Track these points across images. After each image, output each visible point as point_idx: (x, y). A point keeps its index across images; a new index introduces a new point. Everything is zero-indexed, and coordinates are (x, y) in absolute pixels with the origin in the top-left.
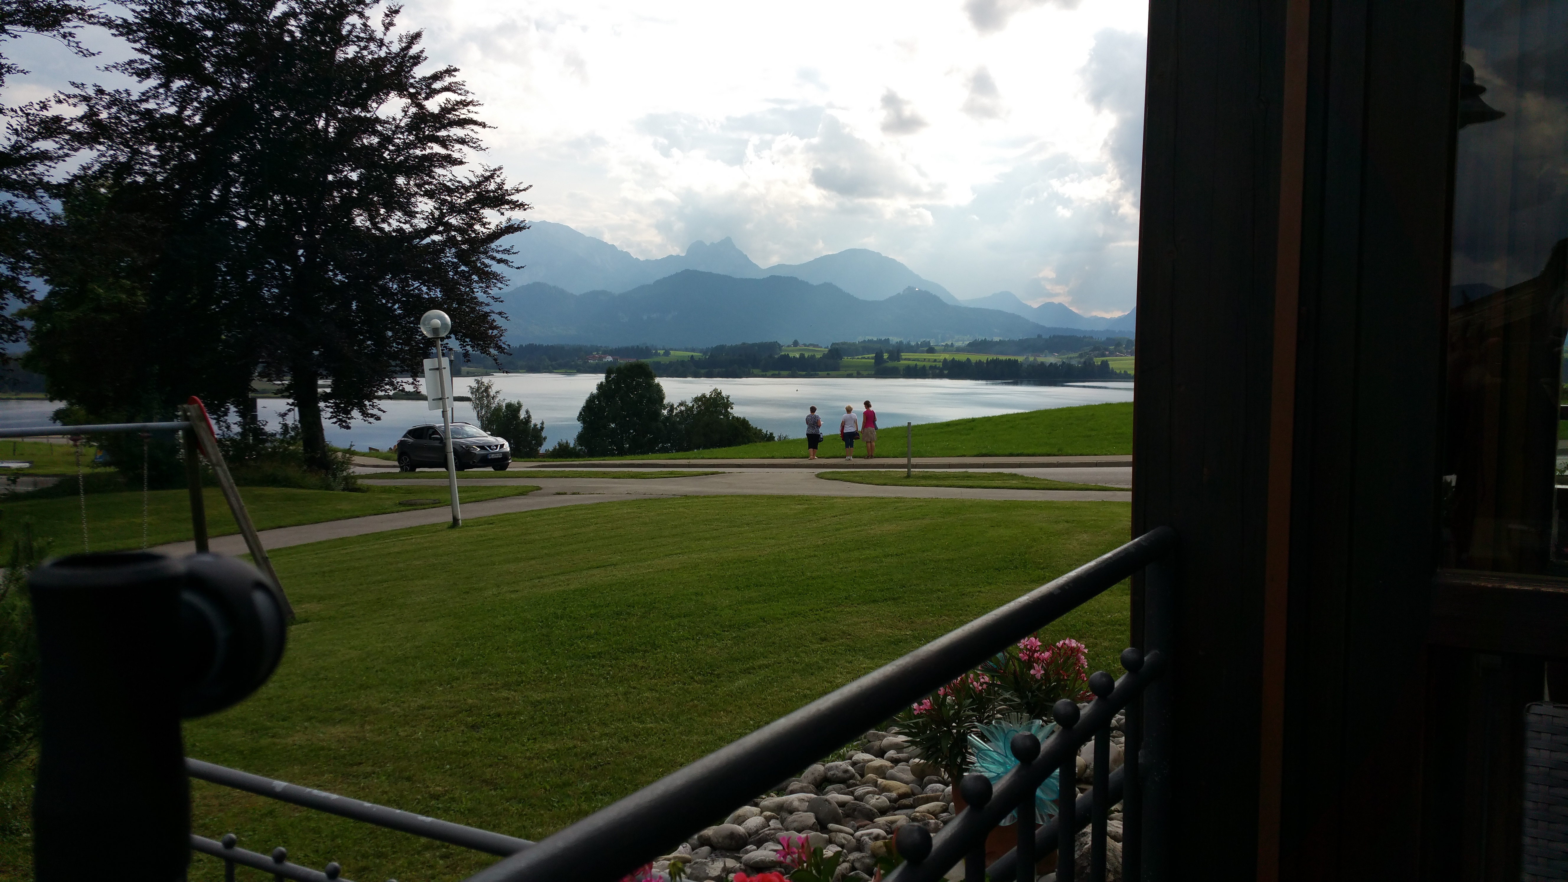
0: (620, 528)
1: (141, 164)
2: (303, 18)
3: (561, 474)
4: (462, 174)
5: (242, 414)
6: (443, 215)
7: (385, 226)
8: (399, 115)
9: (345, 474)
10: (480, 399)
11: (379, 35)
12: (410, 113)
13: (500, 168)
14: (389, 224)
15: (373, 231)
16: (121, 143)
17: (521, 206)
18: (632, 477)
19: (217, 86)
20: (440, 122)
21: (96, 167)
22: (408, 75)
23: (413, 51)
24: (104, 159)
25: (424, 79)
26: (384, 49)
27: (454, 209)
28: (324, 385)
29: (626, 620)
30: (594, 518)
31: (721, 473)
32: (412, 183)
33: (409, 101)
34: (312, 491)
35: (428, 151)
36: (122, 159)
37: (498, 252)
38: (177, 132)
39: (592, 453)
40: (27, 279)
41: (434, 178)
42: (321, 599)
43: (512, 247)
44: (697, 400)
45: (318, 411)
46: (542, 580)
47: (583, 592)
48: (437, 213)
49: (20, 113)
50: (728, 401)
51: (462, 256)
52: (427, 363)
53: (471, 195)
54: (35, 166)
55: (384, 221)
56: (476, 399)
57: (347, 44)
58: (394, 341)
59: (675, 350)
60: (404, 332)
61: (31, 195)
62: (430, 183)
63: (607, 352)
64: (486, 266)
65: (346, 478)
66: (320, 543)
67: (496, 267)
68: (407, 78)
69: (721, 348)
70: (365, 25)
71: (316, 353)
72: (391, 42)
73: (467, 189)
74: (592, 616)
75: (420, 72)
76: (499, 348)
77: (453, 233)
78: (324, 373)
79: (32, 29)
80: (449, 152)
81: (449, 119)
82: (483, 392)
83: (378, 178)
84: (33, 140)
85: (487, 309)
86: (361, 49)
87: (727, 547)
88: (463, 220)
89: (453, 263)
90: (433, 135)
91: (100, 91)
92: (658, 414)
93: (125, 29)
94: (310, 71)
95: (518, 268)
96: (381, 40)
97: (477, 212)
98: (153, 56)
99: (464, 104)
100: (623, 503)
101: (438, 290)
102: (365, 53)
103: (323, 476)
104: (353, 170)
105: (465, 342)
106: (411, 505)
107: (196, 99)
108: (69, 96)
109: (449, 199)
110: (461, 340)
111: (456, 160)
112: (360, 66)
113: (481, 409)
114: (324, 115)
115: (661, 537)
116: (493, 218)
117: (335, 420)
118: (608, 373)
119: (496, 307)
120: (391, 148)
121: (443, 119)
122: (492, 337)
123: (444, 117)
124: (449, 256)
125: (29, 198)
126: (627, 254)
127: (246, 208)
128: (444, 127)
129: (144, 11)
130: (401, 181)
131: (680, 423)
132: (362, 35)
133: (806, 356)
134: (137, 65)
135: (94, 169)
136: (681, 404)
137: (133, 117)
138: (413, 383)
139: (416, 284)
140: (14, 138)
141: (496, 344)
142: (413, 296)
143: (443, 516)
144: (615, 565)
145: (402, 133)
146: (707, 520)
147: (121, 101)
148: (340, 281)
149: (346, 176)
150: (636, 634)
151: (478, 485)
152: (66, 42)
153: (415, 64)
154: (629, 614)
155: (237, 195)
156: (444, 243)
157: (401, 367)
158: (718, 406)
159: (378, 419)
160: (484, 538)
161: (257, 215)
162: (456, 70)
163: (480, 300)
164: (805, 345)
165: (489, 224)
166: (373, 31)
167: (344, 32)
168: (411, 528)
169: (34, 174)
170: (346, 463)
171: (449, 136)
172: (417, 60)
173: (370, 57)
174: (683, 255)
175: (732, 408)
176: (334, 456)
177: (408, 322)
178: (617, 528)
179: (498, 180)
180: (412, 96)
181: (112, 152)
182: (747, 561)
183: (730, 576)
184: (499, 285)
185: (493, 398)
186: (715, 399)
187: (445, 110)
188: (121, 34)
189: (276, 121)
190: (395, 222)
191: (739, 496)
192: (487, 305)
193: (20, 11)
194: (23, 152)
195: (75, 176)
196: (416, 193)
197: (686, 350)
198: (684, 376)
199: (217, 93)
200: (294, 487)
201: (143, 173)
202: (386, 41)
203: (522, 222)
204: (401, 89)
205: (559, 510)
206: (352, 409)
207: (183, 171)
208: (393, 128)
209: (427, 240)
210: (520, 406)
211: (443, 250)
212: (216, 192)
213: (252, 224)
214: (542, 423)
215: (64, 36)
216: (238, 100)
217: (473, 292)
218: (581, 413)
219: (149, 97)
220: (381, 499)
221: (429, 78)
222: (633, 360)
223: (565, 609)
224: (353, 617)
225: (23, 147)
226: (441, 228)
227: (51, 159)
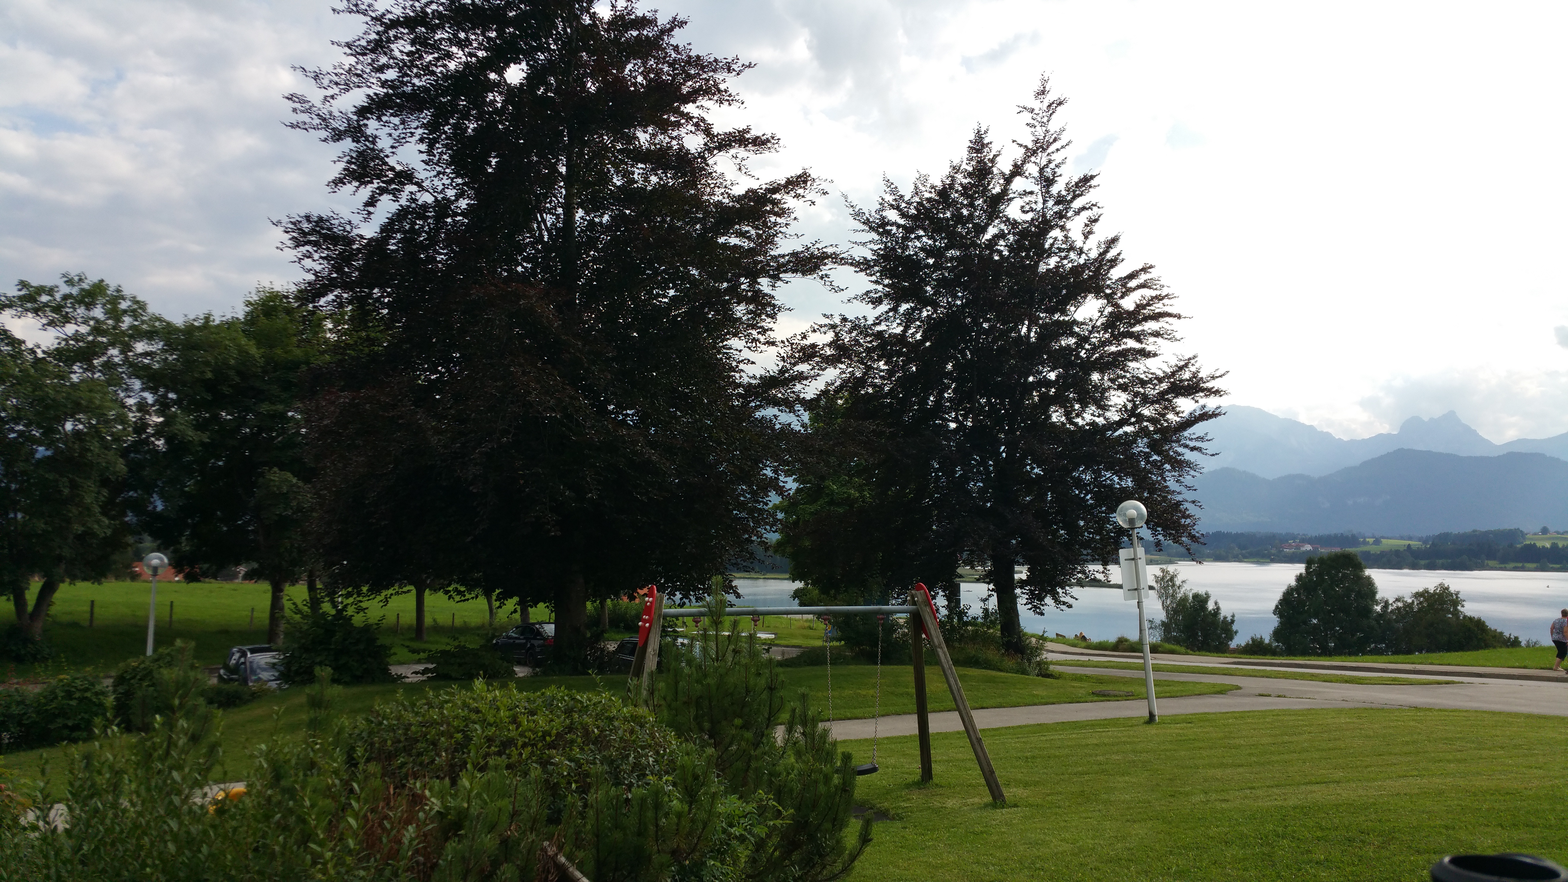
0: (1339, 739)
1: (873, 378)
2: (1011, 238)
3: (1261, 674)
4: (1156, 366)
5: (948, 598)
6: (1135, 407)
7: (1079, 421)
8: (1096, 315)
9: (1038, 659)
10: (1165, 588)
11: (1079, 244)
12: (1106, 313)
13: (1194, 357)
14: (1083, 419)
15: (1068, 426)
16: (858, 361)
17: (1217, 392)
18: (1346, 682)
19: (935, 305)
20: (1135, 319)
21: (838, 383)
22: (1105, 277)
23: (1110, 255)
24: (844, 375)
25: (1120, 279)
26: (1084, 256)
27: (1146, 400)
28: (1022, 573)
29: (1360, 848)
30: (1306, 726)
31: (1459, 683)
32: (1106, 378)
33: (1106, 301)
34: (1010, 674)
35: (1123, 347)
36: (858, 374)
37: (1191, 440)
38: (901, 349)
39: (1291, 651)
40: (785, 479)
41: (1128, 371)
42: (1026, 785)
43: (1206, 434)
44: (1417, 595)
45: (1015, 597)
46: (1253, 791)
47: (1305, 810)
48: (1129, 406)
49: (787, 343)
50: (1457, 597)
51: (1155, 446)
52: (1123, 553)
53: (1164, 386)
54: (795, 385)
55: (1078, 415)
56: (1161, 587)
57: (1049, 256)
58: (1086, 530)
59: (1388, 538)
60: (1096, 522)
61: (792, 410)
62: (1124, 377)
63: (1305, 540)
64: (1179, 455)
65: (1039, 664)
66: (1020, 727)
67: (1188, 455)
68: (1104, 280)
69: (1444, 537)
70: (1066, 237)
71: (1014, 542)
72: (1090, 250)
73: (1160, 380)
74: (1318, 839)
75: (1116, 273)
76: (1193, 537)
77: (1145, 424)
78: (1021, 561)
79: (799, 275)
80: (1143, 346)
81: (1144, 314)
82: (1167, 581)
83: (1074, 375)
84: (795, 364)
85: (1179, 498)
86: (1062, 259)
87: (1478, 773)
88: (1156, 410)
89: (1145, 453)
90: (1128, 331)
91: (844, 320)
92: (1368, 611)
93: (864, 266)
94: (1015, 284)
95: (1213, 455)
96: (1081, 249)
97: (1170, 401)
98: (884, 286)
99: (1159, 298)
100: (1340, 711)
101: (1129, 480)
102: (1065, 262)
103: (1019, 660)
104: (1052, 370)
105: (1156, 531)
106: (1104, 695)
107: (918, 319)
108: (821, 326)
109: (1142, 390)
110: (1153, 529)
111: (1150, 352)
112: (1061, 276)
113: (1167, 599)
114: (1026, 322)
115: (1391, 754)
116: (1186, 405)
117: (1030, 606)
118: (1309, 563)
119: (1188, 495)
120: (1087, 346)
121: (1137, 316)
122: (1185, 527)
123: (1139, 313)
124: (1141, 445)
125: (790, 412)
126: (1328, 434)
127: (956, 411)
128: (1139, 322)
129: (880, 249)
130: (1095, 377)
131: (1396, 621)
132: (1064, 246)
133: (1560, 546)
134: (872, 295)
135: (836, 385)
136: (1398, 600)
137: (868, 339)
138: (1103, 572)
139: (1108, 474)
140: (781, 364)
141: (1190, 534)
142: (1105, 486)
143: (1137, 710)
144: (1338, 782)
145: (1098, 332)
146: (1446, 739)
147: (859, 327)
148: (1036, 474)
149: (1044, 376)
150: (1375, 867)
151: (1170, 679)
152: (823, 282)
153: (1112, 267)
154: (1362, 841)
155: (950, 400)
156: (1136, 435)
157: (1092, 556)
158: (1445, 602)
159: (1070, 606)
160: (1184, 738)
161: (965, 417)
162: (1151, 267)
163: (1172, 488)
164: (1558, 533)
165: (1183, 412)
166: (1073, 242)
167: (1047, 246)
168: (1105, 720)
169: (794, 392)
170: (1038, 649)
171: (1144, 330)
172: (1114, 262)
173: (1070, 265)
174: (1395, 433)
175: (1463, 606)
176: (1028, 641)
177: (1100, 512)
178: (1335, 739)
179: (1193, 369)
180: (1109, 298)
181: (851, 369)
182: (1507, 793)
183: (1488, 810)
184: (1192, 473)
185: (1179, 587)
186: (1440, 595)
187: (1140, 307)
188: (861, 270)
189: (986, 332)
190: (1089, 416)
191: (1485, 712)
192: (1179, 493)
193: (791, 262)
194: (787, 375)
195: (822, 391)
196: (1110, 388)
197: (1402, 538)
198: (1400, 568)
199: (935, 311)
200: (993, 670)
201: (874, 386)
202: (1085, 249)
203: (1218, 408)
204: (1098, 291)
205: (1264, 714)
206: (1046, 596)
207: (908, 382)
208: (1090, 328)
209: (1120, 432)
210: (1208, 597)
211: (1135, 441)
212: (932, 399)
213: (961, 425)
214: (1233, 616)
215: (822, 278)
216: (954, 317)
217: (1165, 481)
218: (1277, 607)
219: (881, 321)
220: (1074, 687)
221: (1125, 278)
222: (1337, 550)
223: (1286, 827)
224: (1059, 807)
225: (787, 371)
226: (1133, 420)
227: (806, 378)
